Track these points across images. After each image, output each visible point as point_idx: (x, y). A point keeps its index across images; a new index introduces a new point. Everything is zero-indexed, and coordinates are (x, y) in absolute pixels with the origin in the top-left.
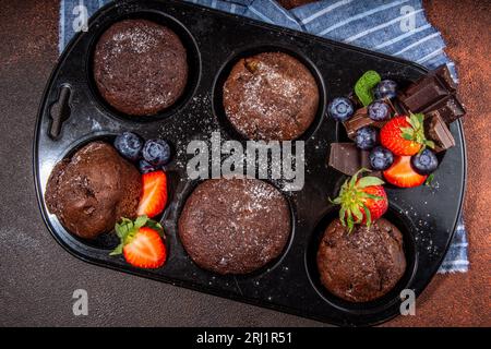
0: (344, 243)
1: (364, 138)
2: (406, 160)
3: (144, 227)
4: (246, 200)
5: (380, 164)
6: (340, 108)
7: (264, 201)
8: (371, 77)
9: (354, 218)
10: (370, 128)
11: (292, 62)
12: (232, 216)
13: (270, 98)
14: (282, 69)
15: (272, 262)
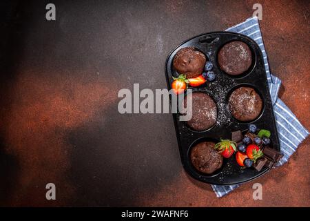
0: (210, 149)
1: (246, 140)
2: (246, 157)
3: (186, 83)
4: (209, 111)
5: (240, 149)
6: (253, 128)
7: (211, 117)
8: (268, 134)
9: (219, 147)
10: (251, 140)
11: (260, 106)
12: (202, 109)
13: (245, 104)
14: (256, 103)
15: (192, 129)
